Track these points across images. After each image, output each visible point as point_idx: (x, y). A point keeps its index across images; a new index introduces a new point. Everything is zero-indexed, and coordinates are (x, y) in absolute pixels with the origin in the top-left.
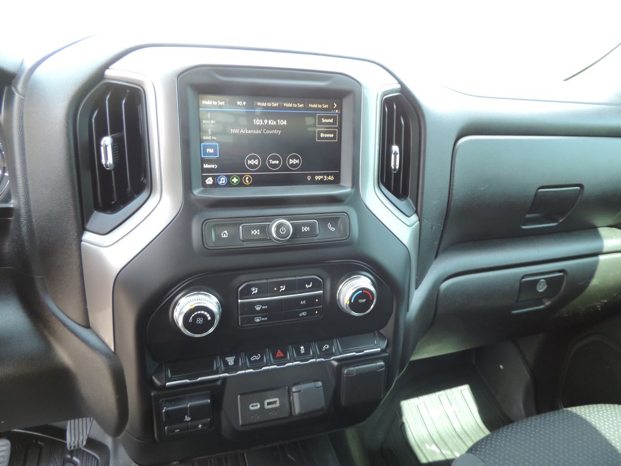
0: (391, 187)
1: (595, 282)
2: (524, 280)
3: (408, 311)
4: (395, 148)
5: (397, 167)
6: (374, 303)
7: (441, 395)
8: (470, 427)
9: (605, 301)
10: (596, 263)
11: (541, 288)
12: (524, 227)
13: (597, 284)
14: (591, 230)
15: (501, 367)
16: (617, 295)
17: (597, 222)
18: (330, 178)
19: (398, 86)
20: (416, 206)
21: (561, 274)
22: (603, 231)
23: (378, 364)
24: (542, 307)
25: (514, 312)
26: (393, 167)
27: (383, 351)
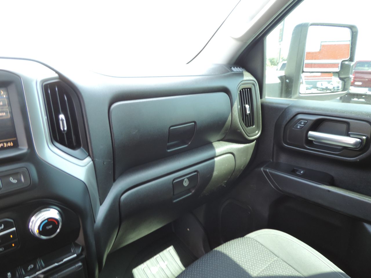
0: (65, 142)
1: (215, 173)
2: (175, 181)
3: (95, 222)
4: (62, 116)
5: (66, 129)
6: (60, 227)
7: (158, 257)
8: (176, 272)
9: (225, 181)
10: (214, 162)
11: (186, 184)
12: (169, 151)
13: (217, 174)
14: (209, 145)
15: (188, 229)
16: (230, 177)
17: (211, 139)
18: (9, 144)
19: (57, 75)
20: (88, 152)
21: (196, 173)
22: (215, 144)
23: (77, 265)
24: (190, 194)
25: (174, 201)
26: (62, 129)
27: (78, 256)
